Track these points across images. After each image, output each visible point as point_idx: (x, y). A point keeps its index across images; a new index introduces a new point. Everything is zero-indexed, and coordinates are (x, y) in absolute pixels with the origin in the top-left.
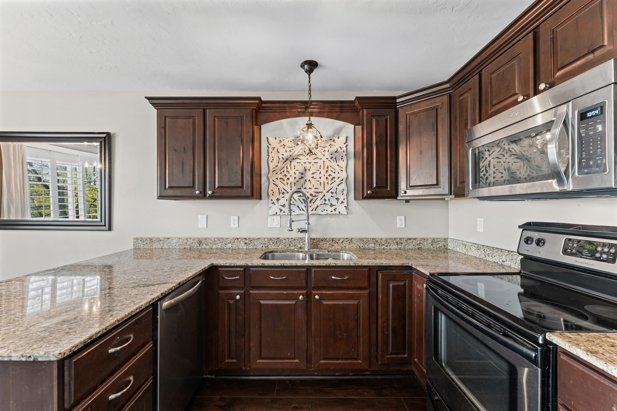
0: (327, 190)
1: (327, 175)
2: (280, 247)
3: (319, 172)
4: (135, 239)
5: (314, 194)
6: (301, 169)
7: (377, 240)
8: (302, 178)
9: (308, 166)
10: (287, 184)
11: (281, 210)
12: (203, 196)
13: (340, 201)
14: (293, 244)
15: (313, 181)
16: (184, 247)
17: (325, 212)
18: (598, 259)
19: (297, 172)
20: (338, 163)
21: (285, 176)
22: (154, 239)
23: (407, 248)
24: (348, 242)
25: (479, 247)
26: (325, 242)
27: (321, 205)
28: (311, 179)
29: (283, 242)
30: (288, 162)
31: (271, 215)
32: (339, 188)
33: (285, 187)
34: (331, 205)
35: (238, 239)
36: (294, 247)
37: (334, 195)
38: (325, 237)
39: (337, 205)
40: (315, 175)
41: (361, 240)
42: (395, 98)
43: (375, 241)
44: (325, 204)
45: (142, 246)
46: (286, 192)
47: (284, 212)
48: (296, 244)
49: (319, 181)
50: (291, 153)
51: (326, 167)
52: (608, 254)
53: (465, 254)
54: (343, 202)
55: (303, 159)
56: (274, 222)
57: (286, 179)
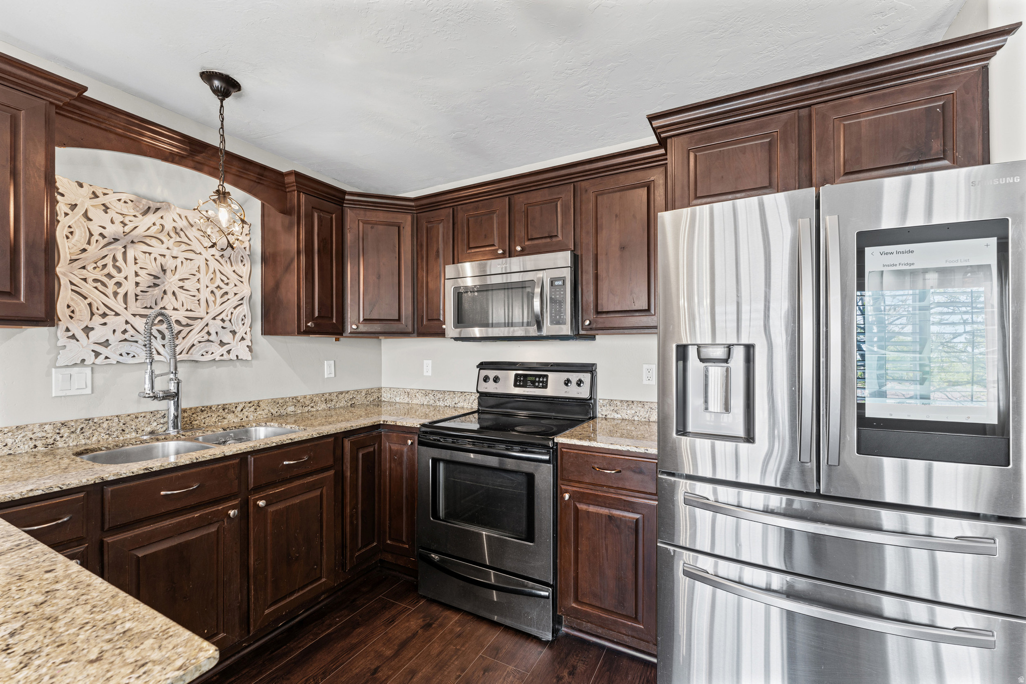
0: (212, 315)
1: (212, 287)
2: (95, 439)
3: (196, 278)
5: (184, 321)
6: (153, 268)
7: (299, 399)
8: (155, 285)
9: (170, 264)
10: (116, 294)
11: (97, 354)
13: (238, 337)
14: (134, 428)
15: (181, 295)
17: (208, 357)
18: (537, 387)
19: (142, 273)
20: (234, 268)
21: (109, 276)
23: (337, 406)
24: (252, 409)
25: (426, 393)
26: (209, 414)
27: (200, 342)
28: (177, 291)
29: (105, 425)
30: (118, 246)
32: (236, 312)
33: (111, 302)
34: (222, 344)
36: (134, 434)
37: (227, 324)
38: (209, 404)
39: (233, 343)
40: (187, 284)
41: (275, 402)
42: (344, 193)
43: (296, 401)
44: (208, 341)
46: (114, 313)
47: (107, 358)
48: (138, 427)
49: (194, 296)
50: (127, 229)
51: (211, 270)
52: (543, 382)
53: (408, 404)
54: (243, 339)
55: (157, 249)
56: (71, 382)
57: (111, 283)
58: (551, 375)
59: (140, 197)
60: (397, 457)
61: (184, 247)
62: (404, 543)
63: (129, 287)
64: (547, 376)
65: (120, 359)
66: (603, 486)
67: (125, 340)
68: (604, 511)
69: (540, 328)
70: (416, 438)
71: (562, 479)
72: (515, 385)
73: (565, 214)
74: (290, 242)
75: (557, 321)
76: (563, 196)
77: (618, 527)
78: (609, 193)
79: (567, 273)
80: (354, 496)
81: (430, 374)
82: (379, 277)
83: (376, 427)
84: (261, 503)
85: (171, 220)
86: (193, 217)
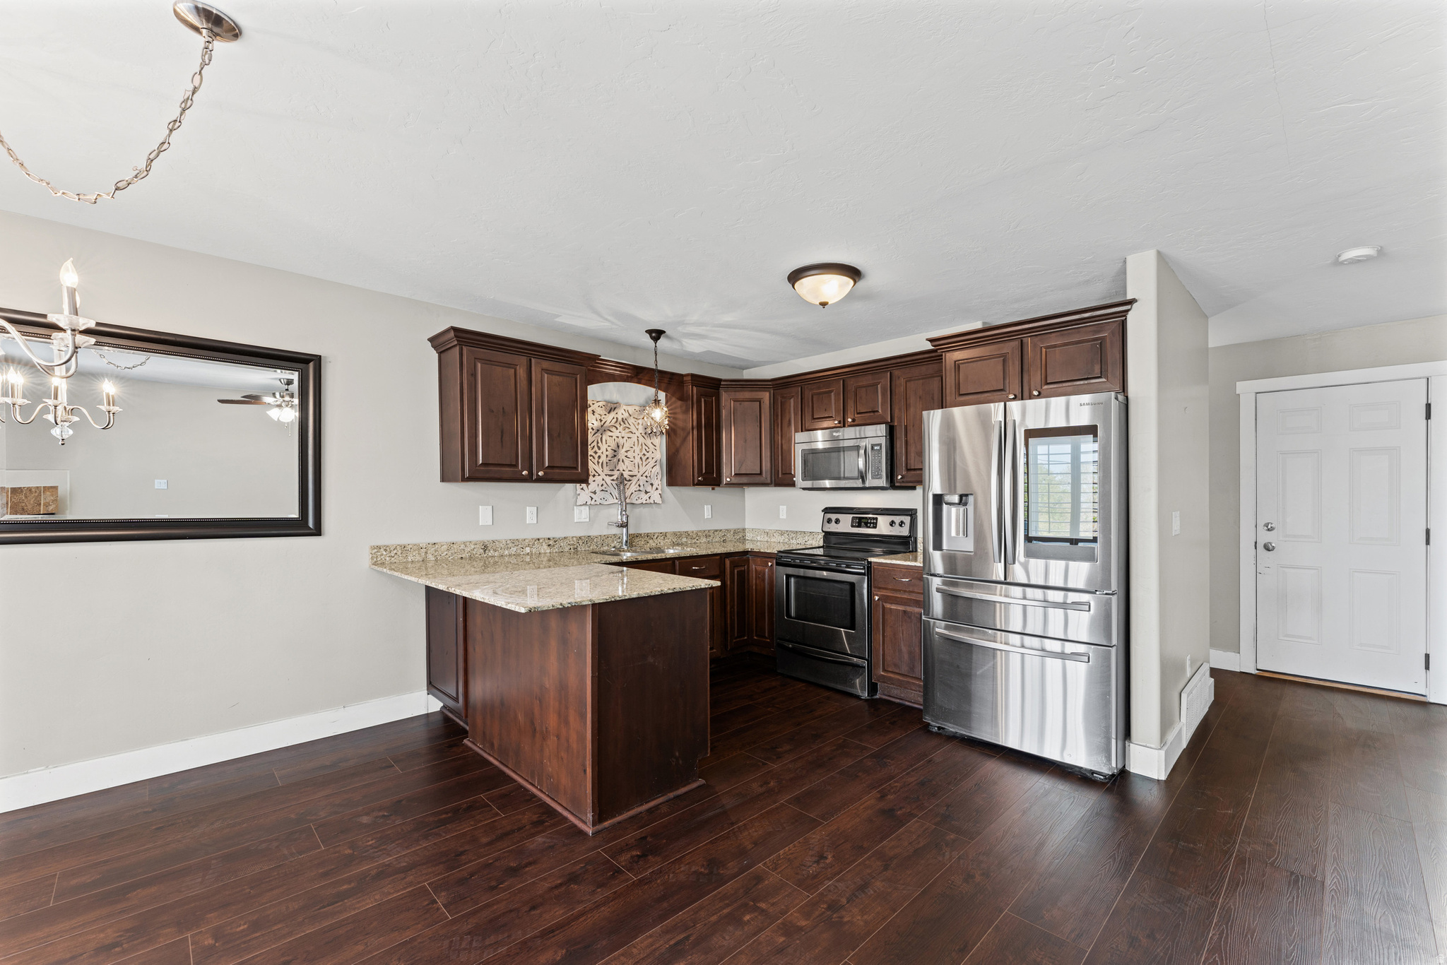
0: (641, 473)
1: (641, 455)
2: (591, 548)
3: (632, 450)
4: (373, 548)
5: (628, 478)
6: (614, 446)
7: (690, 533)
8: (615, 456)
9: (621, 441)
10: (598, 462)
11: (592, 499)
13: (654, 487)
15: (626, 461)
16: (461, 556)
17: (640, 501)
18: (869, 527)
19: (609, 449)
20: (652, 441)
21: (596, 452)
22: (410, 546)
23: (714, 541)
24: (662, 538)
25: (782, 533)
26: (643, 538)
27: (636, 491)
28: (624, 459)
29: (595, 540)
30: (599, 434)
31: (580, 505)
32: (653, 470)
33: (597, 468)
34: (646, 492)
35: (539, 540)
36: (607, 547)
37: (649, 479)
38: (640, 533)
39: (652, 492)
40: (629, 454)
41: (675, 534)
42: (720, 380)
43: (687, 534)
44: (640, 490)
45: (388, 559)
46: (598, 474)
47: (596, 501)
48: (608, 543)
49: (633, 462)
50: (603, 422)
51: (640, 444)
52: (873, 523)
53: (767, 542)
54: (657, 489)
55: (616, 433)
56: (582, 515)
57: (596, 456)
58: (880, 518)
59: (608, 402)
60: (760, 576)
61: (627, 430)
62: (766, 638)
63: (603, 458)
64: (876, 519)
65: (601, 501)
66: (900, 591)
67: (603, 490)
68: (901, 608)
69: (864, 482)
70: (774, 561)
71: (875, 587)
72: (852, 526)
73: (884, 395)
74: (690, 419)
75: (875, 477)
76: (882, 381)
77: (910, 618)
78: (917, 380)
79: (883, 441)
80: (732, 600)
81: (785, 517)
82: (746, 440)
83: (746, 553)
85: (621, 414)
86: (631, 410)
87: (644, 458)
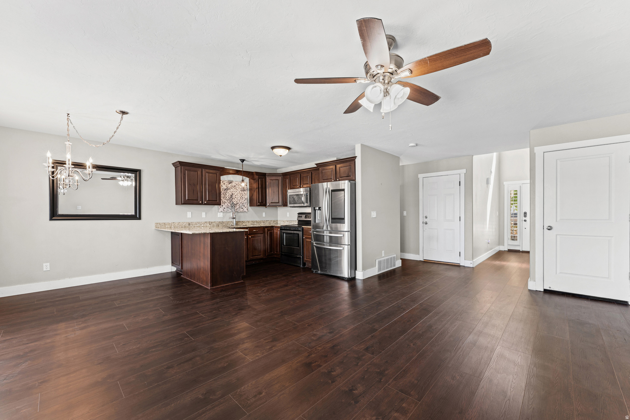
0: (240, 202)
1: (240, 197)
2: (223, 225)
3: (237, 195)
4: (156, 223)
5: (236, 204)
6: (231, 194)
8: (231, 197)
9: (233, 193)
10: (226, 199)
11: (223, 210)
12: (202, 204)
13: (245, 207)
15: (235, 198)
16: (182, 226)
17: (240, 211)
19: (229, 195)
20: (244, 192)
22: (167, 223)
23: (266, 224)
24: (248, 222)
25: (288, 221)
26: (240, 223)
27: (238, 208)
29: (225, 223)
30: (226, 190)
31: (220, 212)
32: (245, 201)
33: (225, 201)
34: (242, 208)
35: (206, 222)
36: (228, 225)
37: (243, 204)
38: (240, 221)
41: (252, 221)
42: (266, 173)
43: (257, 222)
44: (240, 208)
45: (160, 227)
46: (226, 203)
47: (225, 211)
49: (237, 199)
50: (227, 187)
51: (240, 193)
52: (310, 217)
55: (232, 190)
56: (220, 215)
57: (225, 197)
59: (228, 181)
60: (276, 232)
61: (235, 189)
62: (278, 253)
63: (227, 198)
65: (227, 211)
66: (310, 235)
67: (227, 207)
68: (310, 240)
69: (305, 204)
70: (280, 228)
72: (305, 218)
73: (310, 179)
74: (255, 186)
75: (307, 203)
79: (308, 192)
80: (268, 240)
81: (288, 216)
82: (274, 192)
83: (273, 227)
84: (250, 237)
85: (233, 184)
86: (237, 183)
87: (241, 198)
